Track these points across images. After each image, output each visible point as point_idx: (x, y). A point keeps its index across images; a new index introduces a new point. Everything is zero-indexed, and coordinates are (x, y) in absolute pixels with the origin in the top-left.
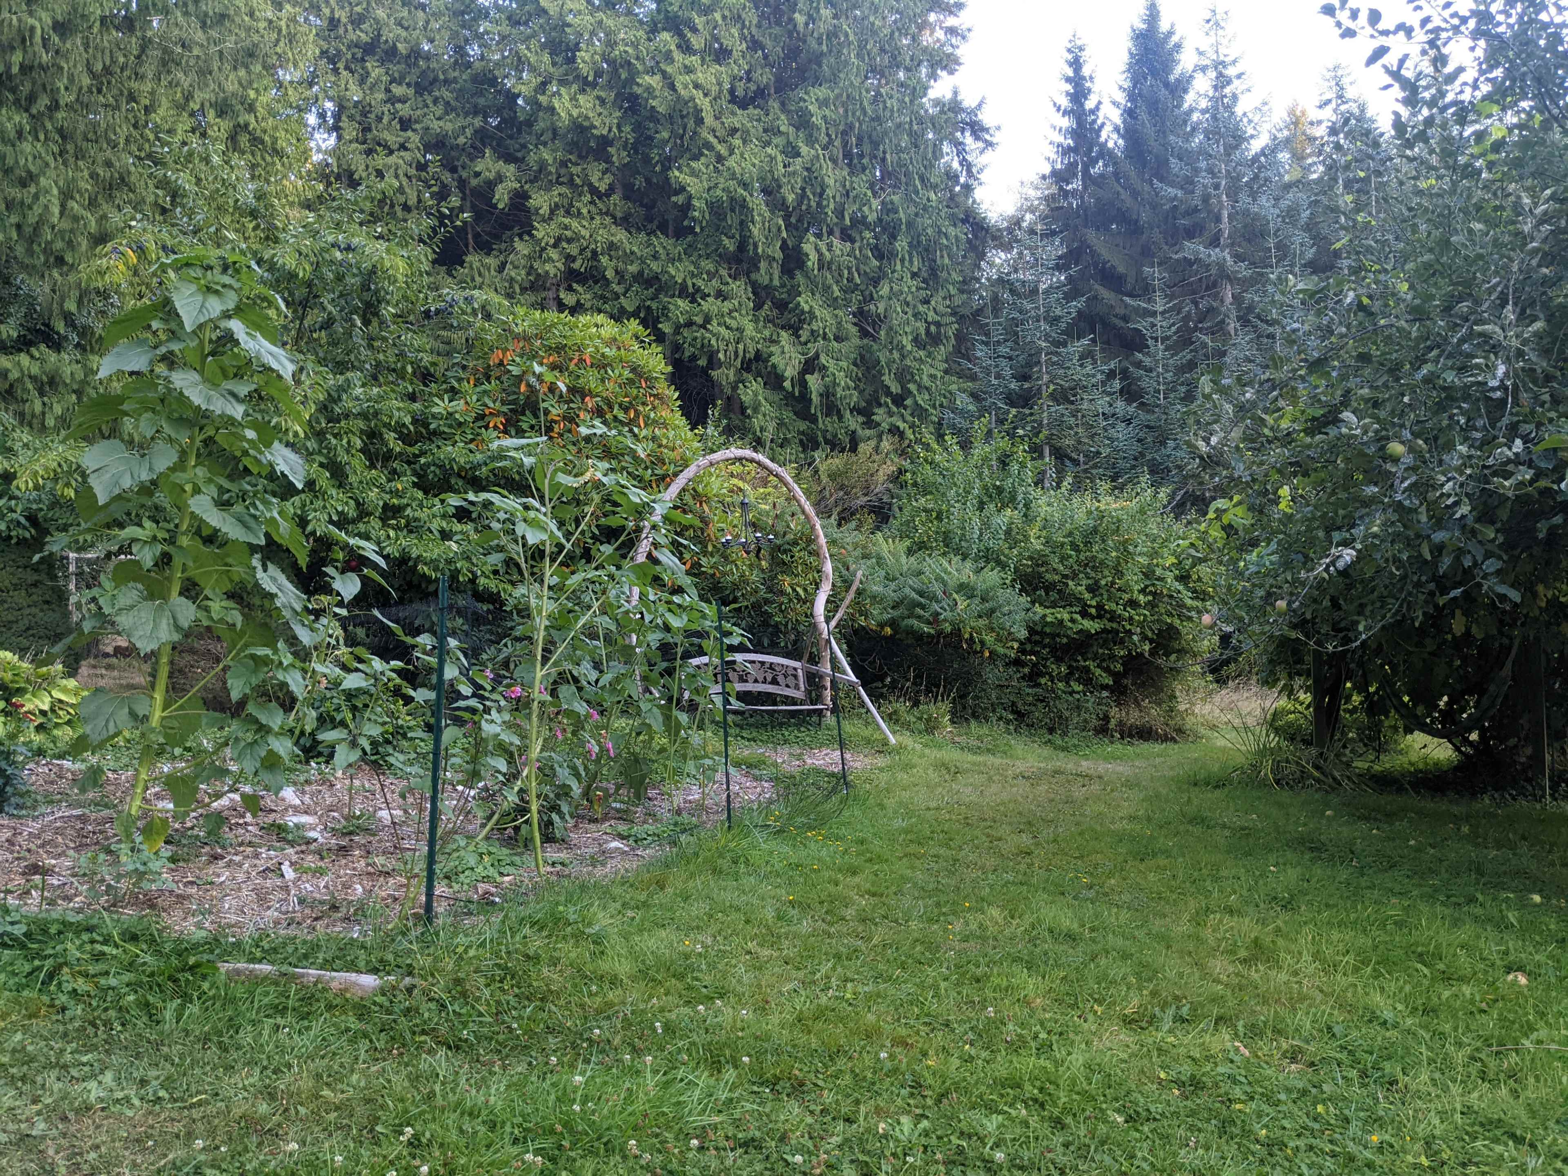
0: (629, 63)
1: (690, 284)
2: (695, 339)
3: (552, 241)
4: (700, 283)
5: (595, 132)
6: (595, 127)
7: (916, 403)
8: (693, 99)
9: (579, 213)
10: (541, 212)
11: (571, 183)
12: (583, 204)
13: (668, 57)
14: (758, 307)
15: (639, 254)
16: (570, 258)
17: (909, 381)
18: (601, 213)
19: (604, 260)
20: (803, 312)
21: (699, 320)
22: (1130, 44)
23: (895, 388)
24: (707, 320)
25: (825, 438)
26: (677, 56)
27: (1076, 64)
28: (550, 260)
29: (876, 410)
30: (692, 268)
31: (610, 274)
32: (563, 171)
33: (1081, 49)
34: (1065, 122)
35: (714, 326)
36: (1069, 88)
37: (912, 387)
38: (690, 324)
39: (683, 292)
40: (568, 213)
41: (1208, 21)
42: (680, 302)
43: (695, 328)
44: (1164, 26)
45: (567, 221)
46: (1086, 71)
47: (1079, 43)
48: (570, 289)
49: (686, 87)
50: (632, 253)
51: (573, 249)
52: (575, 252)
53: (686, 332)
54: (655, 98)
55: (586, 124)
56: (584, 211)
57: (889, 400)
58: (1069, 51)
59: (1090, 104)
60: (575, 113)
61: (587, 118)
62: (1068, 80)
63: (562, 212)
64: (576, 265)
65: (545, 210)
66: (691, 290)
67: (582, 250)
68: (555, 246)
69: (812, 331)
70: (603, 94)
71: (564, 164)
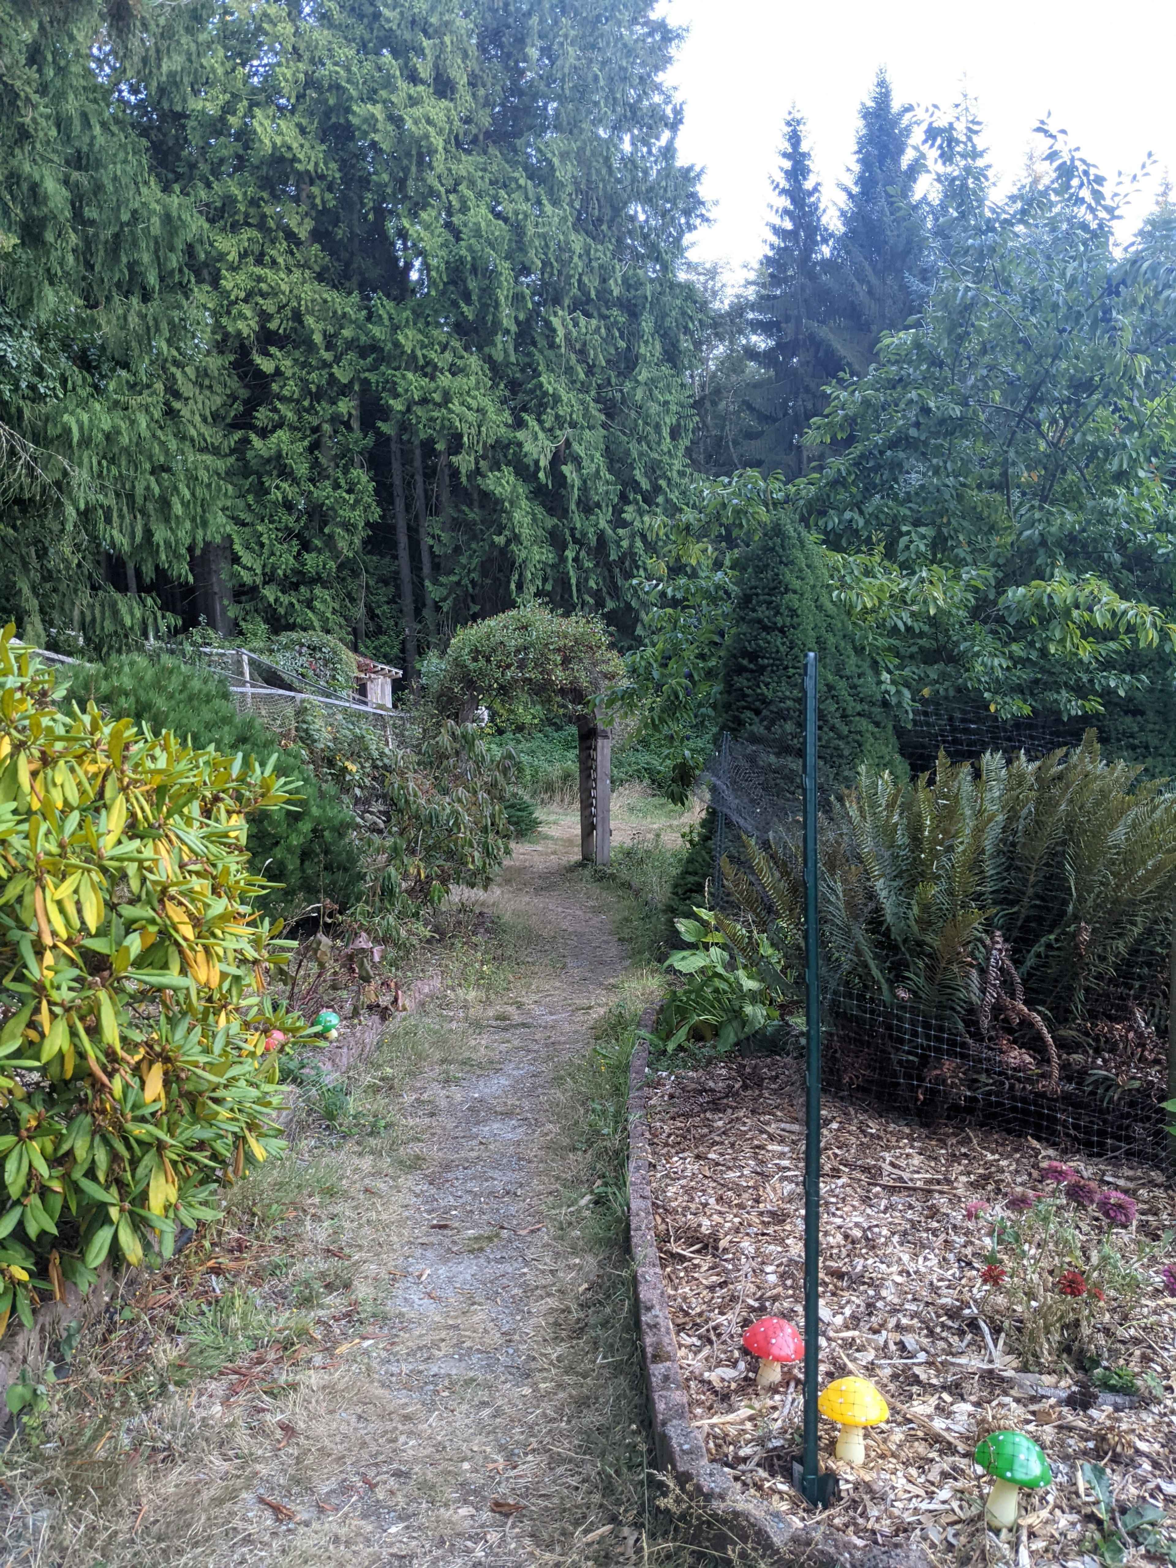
0: (338, 87)
1: (419, 353)
2: (432, 420)
3: (242, 295)
4: (433, 355)
5: (297, 166)
6: (300, 161)
7: (668, 500)
8: (427, 136)
9: (274, 262)
10: (230, 258)
11: (262, 226)
12: (278, 252)
13: (388, 84)
14: (495, 386)
15: (353, 317)
16: (264, 317)
17: (660, 477)
18: (298, 266)
19: (309, 320)
20: (546, 394)
21: (437, 397)
22: (861, 123)
23: (645, 485)
24: (447, 398)
25: (573, 536)
26: (402, 84)
27: (795, 139)
28: (241, 316)
29: (626, 508)
30: (420, 337)
31: (318, 338)
32: (252, 211)
33: (799, 123)
34: (785, 202)
35: (455, 406)
36: (788, 164)
37: (662, 483)
38: (424, 401)
39: (412, 363)
40: (259, 262)
41: (957, 106)
42: (410, 375)
43: (431, 406)
44: (896, 106)
45: (258, 270)
46: (804, 147)
47: (798, 116)
48: (267, 354)
49: (416, 122)
50: (344, 315)
51: (269, 306)
52: (271, 309)
53: (419, 410)
54: (376, 131)
55: (289, 156)
56: (280, 260)
57: (639, 497)
58: (788, 124)
59: (808, 185)
60: (278, 141)
61: (289, 148)
62: (785, 155)
63: (251, 259)
64: (273, 325)
65: (233, 257)
66: (421, 362)
67: (281, 308)
68: (246, 301)
69: (557, 417)
70: (304, 122)
71: (254, 202)
